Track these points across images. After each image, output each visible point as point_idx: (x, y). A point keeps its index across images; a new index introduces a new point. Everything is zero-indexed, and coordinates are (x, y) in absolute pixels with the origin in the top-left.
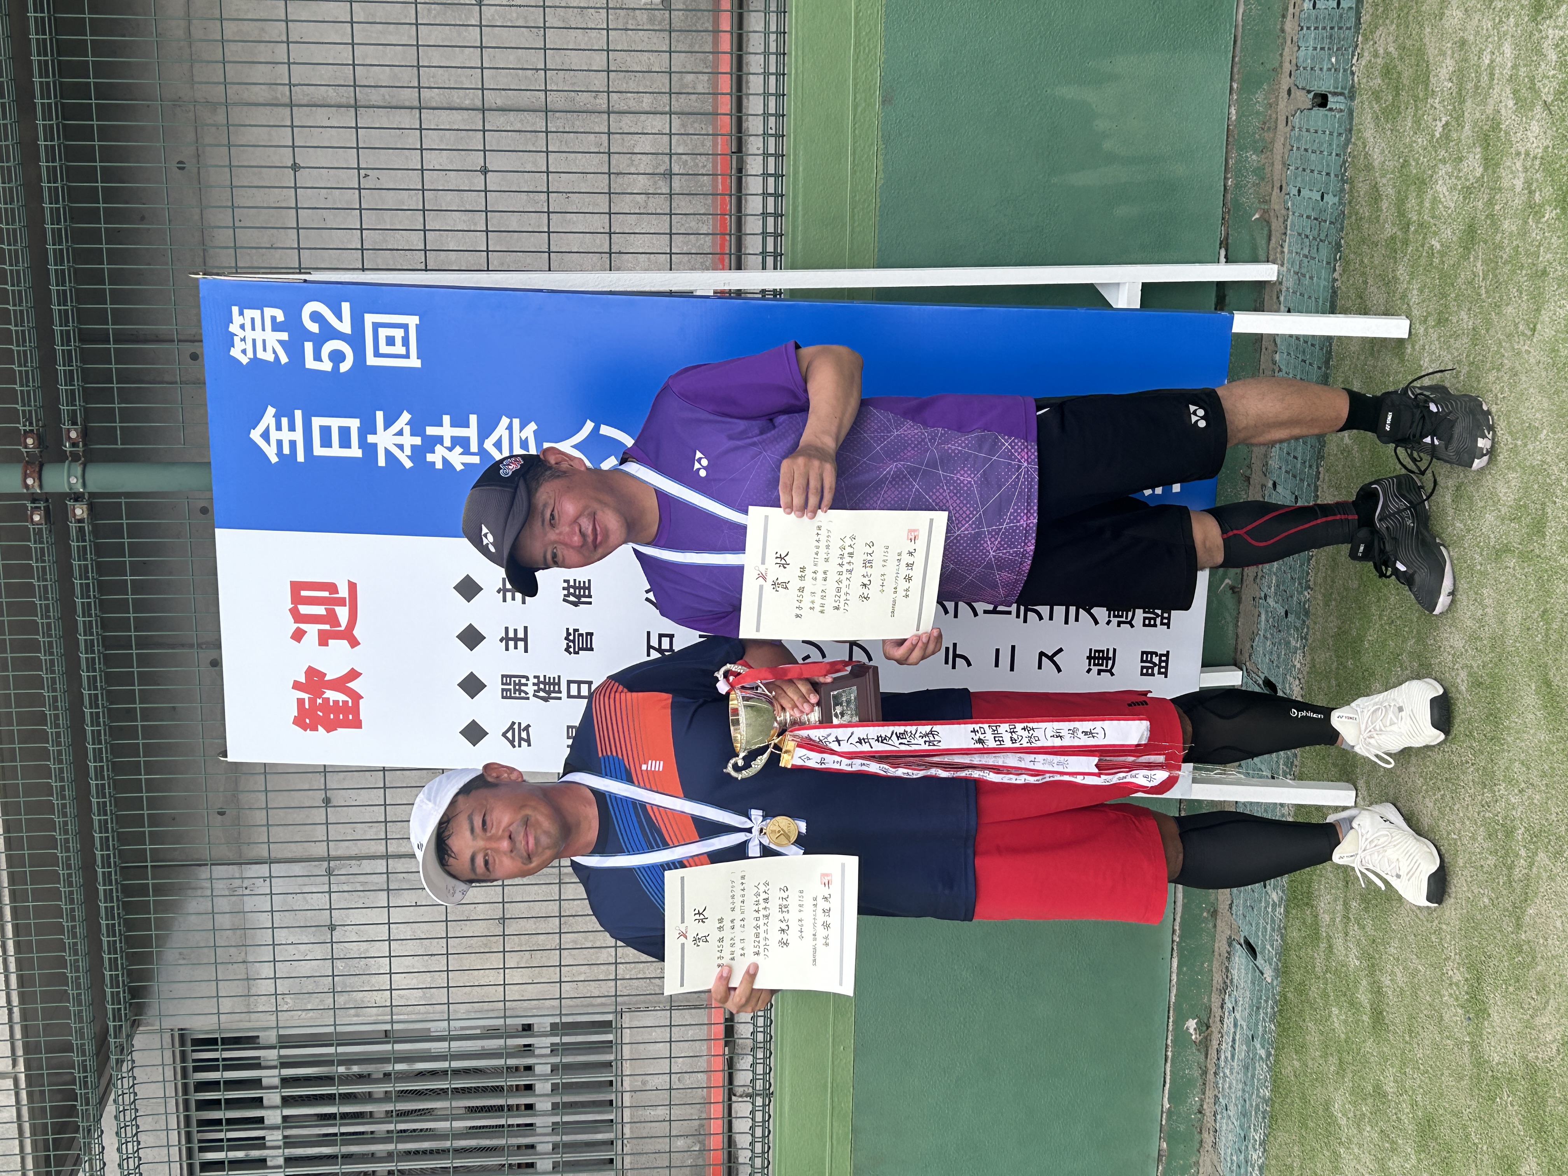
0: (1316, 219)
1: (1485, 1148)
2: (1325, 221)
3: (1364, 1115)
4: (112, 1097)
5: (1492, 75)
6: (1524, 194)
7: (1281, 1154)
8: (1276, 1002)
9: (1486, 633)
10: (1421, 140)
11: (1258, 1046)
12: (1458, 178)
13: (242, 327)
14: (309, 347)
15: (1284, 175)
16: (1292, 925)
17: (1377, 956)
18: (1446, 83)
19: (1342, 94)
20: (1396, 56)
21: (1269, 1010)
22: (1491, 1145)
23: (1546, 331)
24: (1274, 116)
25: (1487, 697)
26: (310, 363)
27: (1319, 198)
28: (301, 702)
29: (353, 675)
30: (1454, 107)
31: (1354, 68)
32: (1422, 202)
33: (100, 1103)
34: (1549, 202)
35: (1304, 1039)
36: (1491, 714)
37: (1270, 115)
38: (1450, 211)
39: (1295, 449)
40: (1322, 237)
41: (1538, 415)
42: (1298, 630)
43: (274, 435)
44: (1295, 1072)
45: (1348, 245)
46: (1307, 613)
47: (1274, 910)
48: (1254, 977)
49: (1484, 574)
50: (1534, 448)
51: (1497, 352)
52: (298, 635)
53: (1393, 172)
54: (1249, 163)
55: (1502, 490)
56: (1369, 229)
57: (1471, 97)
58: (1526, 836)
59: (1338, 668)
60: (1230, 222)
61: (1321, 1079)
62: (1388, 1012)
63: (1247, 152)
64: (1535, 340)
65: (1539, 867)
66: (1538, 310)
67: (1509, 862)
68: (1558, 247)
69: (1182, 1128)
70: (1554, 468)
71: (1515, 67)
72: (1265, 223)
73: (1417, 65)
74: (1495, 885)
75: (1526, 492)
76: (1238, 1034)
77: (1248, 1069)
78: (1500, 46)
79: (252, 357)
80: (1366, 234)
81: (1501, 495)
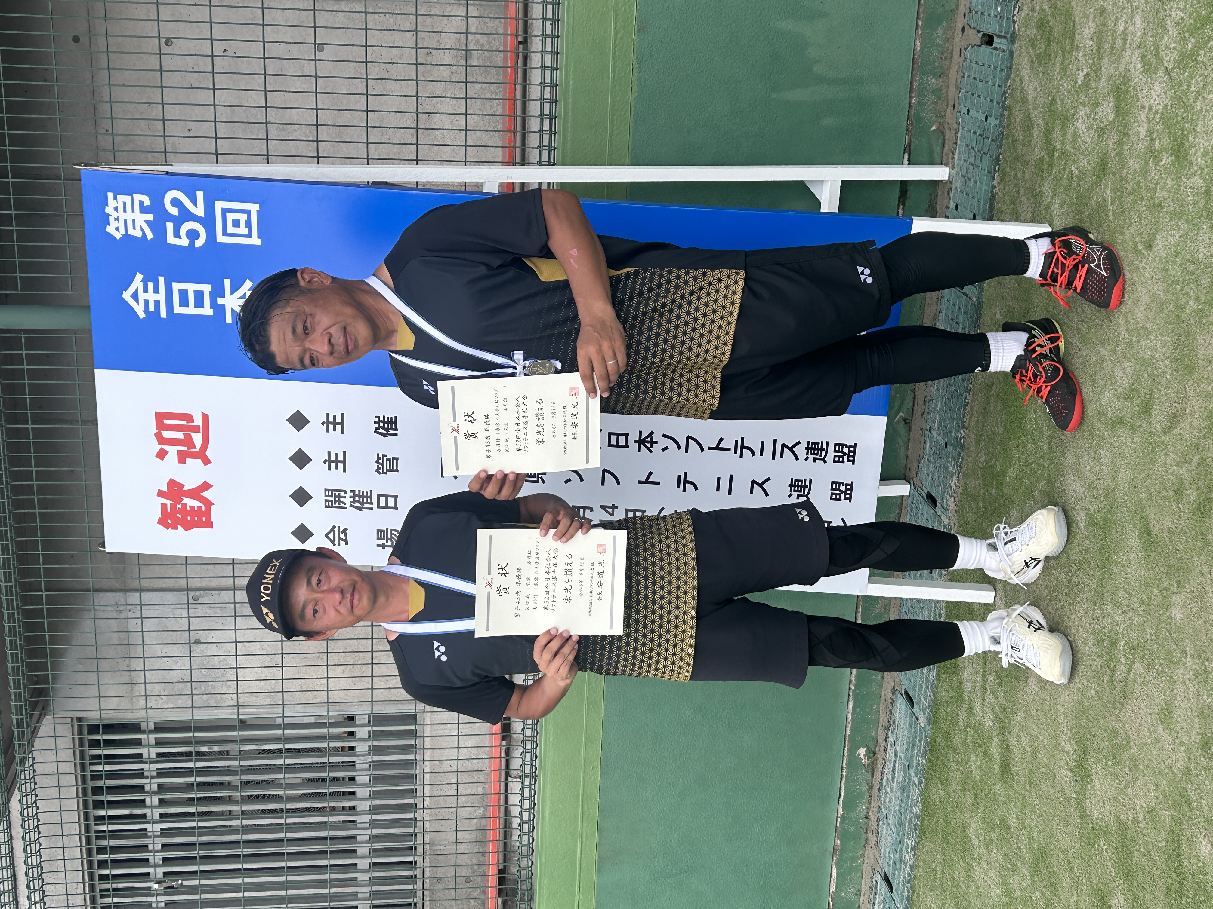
0: (981, 135)
1: (1084, 881)
2: (988, 138)
3: (992, 840)
5: (1125, 40)
6: (1147, 141)
7: (927, 859)
8: (927, 743)
9: (1102, 485)
10: (1067, 85)
11: (913, 774)
12: (1095, 119)
13: (116, 209)
14: (170, 226)
15: (957, 96)
16: (942, 687)
17: (1007, 721)
18: (1088, 41)
19: (1005, 37)
20: (1049, 13)
21: (922, 748)
22: (1089, 879)
24: (951, 48)
25: (1100, 535)
26: (171, 239)
27: (984, 119)
28: (164, 506)
29: (206, 486)
30: (1094, 61)
31: (1015, 18)
32: (1065, 135)
34: (1166, 150)
35: (948, 775)
37: (947, 48)
38: (1087, 145)
39: (958, 316)
40: (986, 150)
42: (954, 459)
43: (142, 296)
44: (940, 799)
45: (1005, 160)
46: (962, 447)
48: (911, 720)
49: (1102, 438)
50: (1146, 345)
52: (162, 455)
53: (1043, 107)
54: (929, 85)
55: (1119, 374)
56: (1022, 149)
57: (1107, 55)
58: (1126, 648)
59: (984, 494)
60: (913, 132)
61: (960, 807)
62: (1013, 765)
63: (928, 76)
65: (1136, 674)
67: (1112, 666)
69: (852, 829)
70: (1161, 363)
71: (1144, 36)
72: (941, 134)
73: (1066, 23)
74: (1100, 682)
75: (1138, 378)
76: (897, 762)
77: (904, 790)
78: (1133, 17)
79: (124, 233)
80: (1020, 154)
81: (1118, 378)
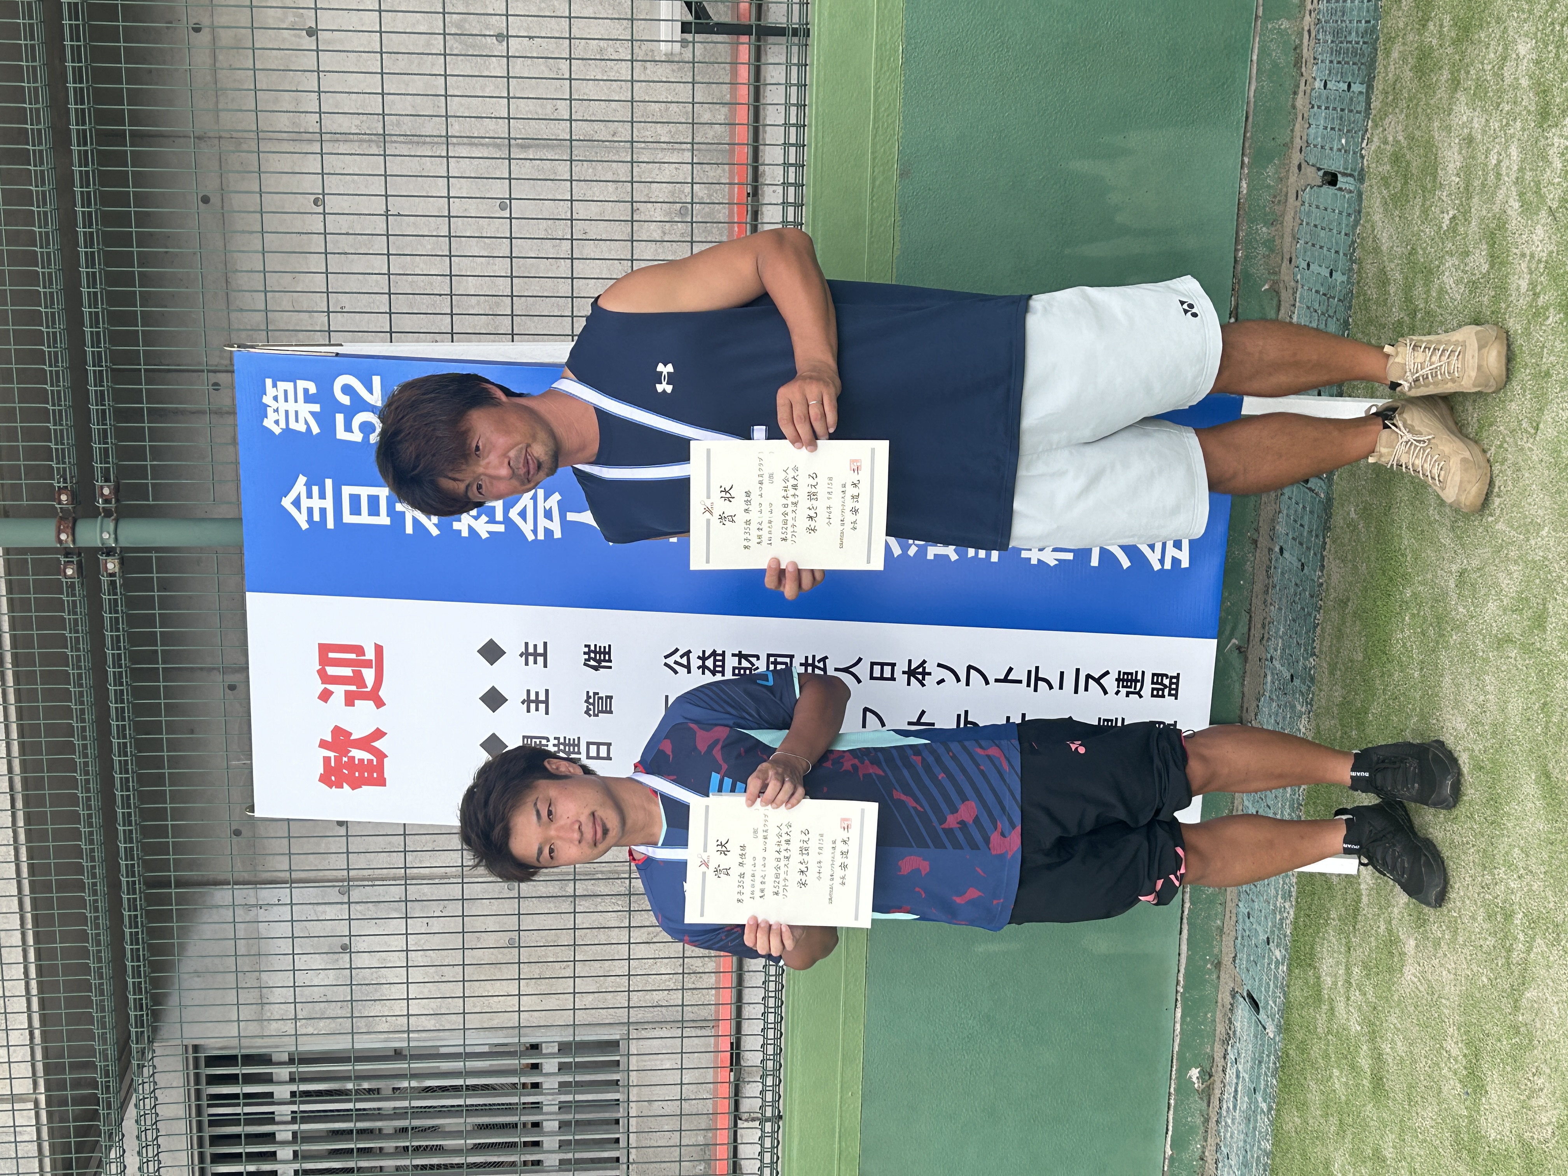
0: (1324, 295)
2: (1334, 298)
4: (133, 1100)
5: (1498, 175)
6: (1529, 296)
8: (1278, 1058)
9: (1487, 719)
10: (1429, 231)
11: (1260, 1099)
12: (1465, 272)
13: (276, 398)
14: (340, 418)
15: (1294, 248)
16: (1295, 984)
17: (1378, 1023)
18: (1453, 178)
19: (1351, 175)
20: (1405, 145)
21: (1271, 1065)
23: (1548, 431)
24: (1285, 189)
25: (1487, 781)
26: (341, 434)
27: (1328, 275)
28: (327, 760)
29: (379, 734)
30: (1461, 202)
31: (1363, 152)
32: (1428, 291)
33: (121, 1107)
34: (1552, 306)
35: (1306, 1097)
36: (1492, 799)
37: (1281, 189)
38: (1456, 303)
39: (1302, 518)
40: (1331, 313)
41: (1541, 513)
42: (1303, 695)
43: (305, 503)
44: (1296, 1128)
45: (1356, 324)
46: (1312, 679)
47: (1277, 967)
48: (1256, 1030)
49: (1486, 661)
50: (1536, 544)
51: (1501, 446)
52: (325, 696)
53: (1401, 258)
54: (1259, 235)
55: (1504, 580)
56: (1376, 310)
57: (1478, 194)
58: (1524, 921)
59: (1342, 737)
60: (1240, 292)
61: (1320, 1137)
62: (1388, 1080)
63: (1257, 224)
64: (1537, 438)
65: (1536, 953)
66: (1541, 410)
67: (1508, 945)
68: (1561, 351)
69: (1184, 1174)
70: (1555, 565)
71: (1521, 170)
72: (1275, 294)
73: (1426, 157)
74: (1494, 966)
75: (1528, 585)
76: (1240, 1085)
77: (1249, 1120)
78: (1507, 148)
79: (284, 427)
80: (1374, 315)
81: (1504, 586)
